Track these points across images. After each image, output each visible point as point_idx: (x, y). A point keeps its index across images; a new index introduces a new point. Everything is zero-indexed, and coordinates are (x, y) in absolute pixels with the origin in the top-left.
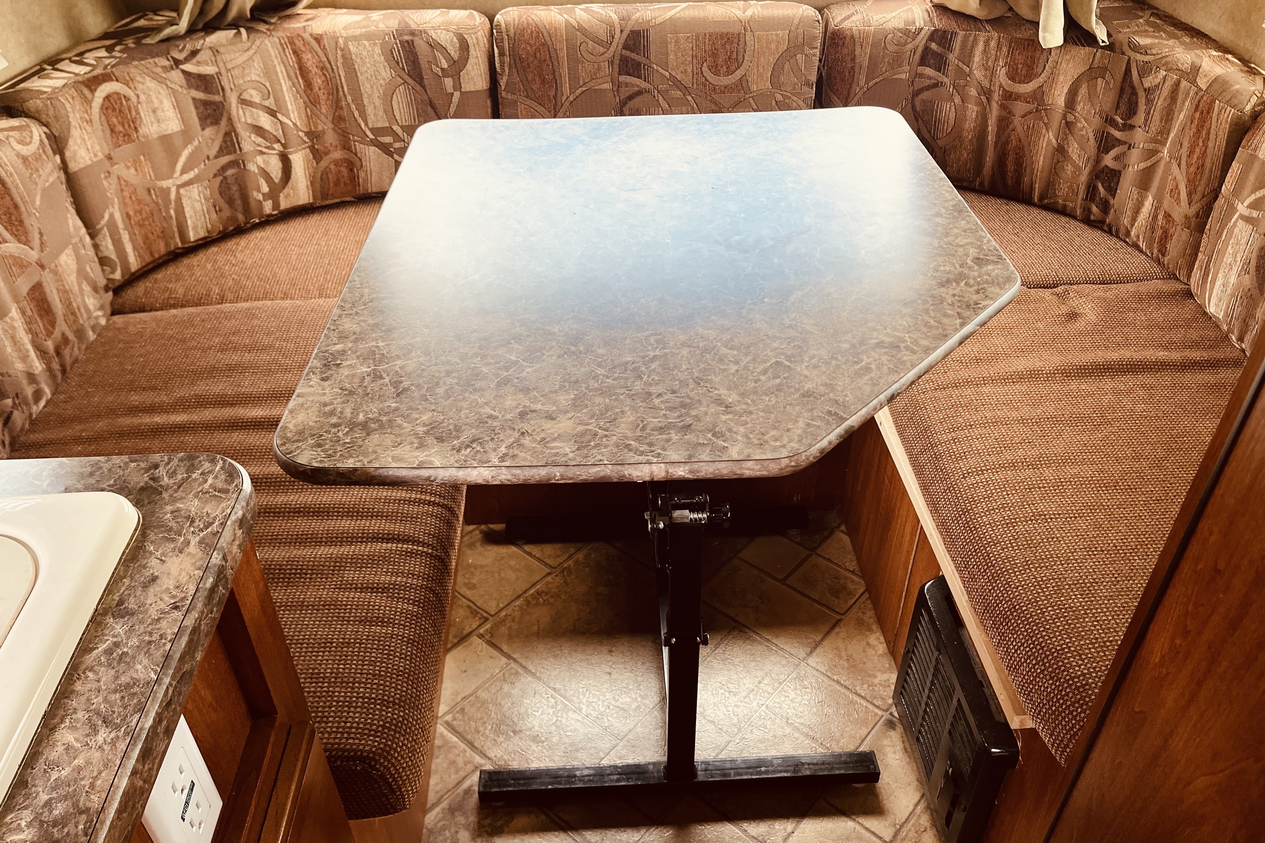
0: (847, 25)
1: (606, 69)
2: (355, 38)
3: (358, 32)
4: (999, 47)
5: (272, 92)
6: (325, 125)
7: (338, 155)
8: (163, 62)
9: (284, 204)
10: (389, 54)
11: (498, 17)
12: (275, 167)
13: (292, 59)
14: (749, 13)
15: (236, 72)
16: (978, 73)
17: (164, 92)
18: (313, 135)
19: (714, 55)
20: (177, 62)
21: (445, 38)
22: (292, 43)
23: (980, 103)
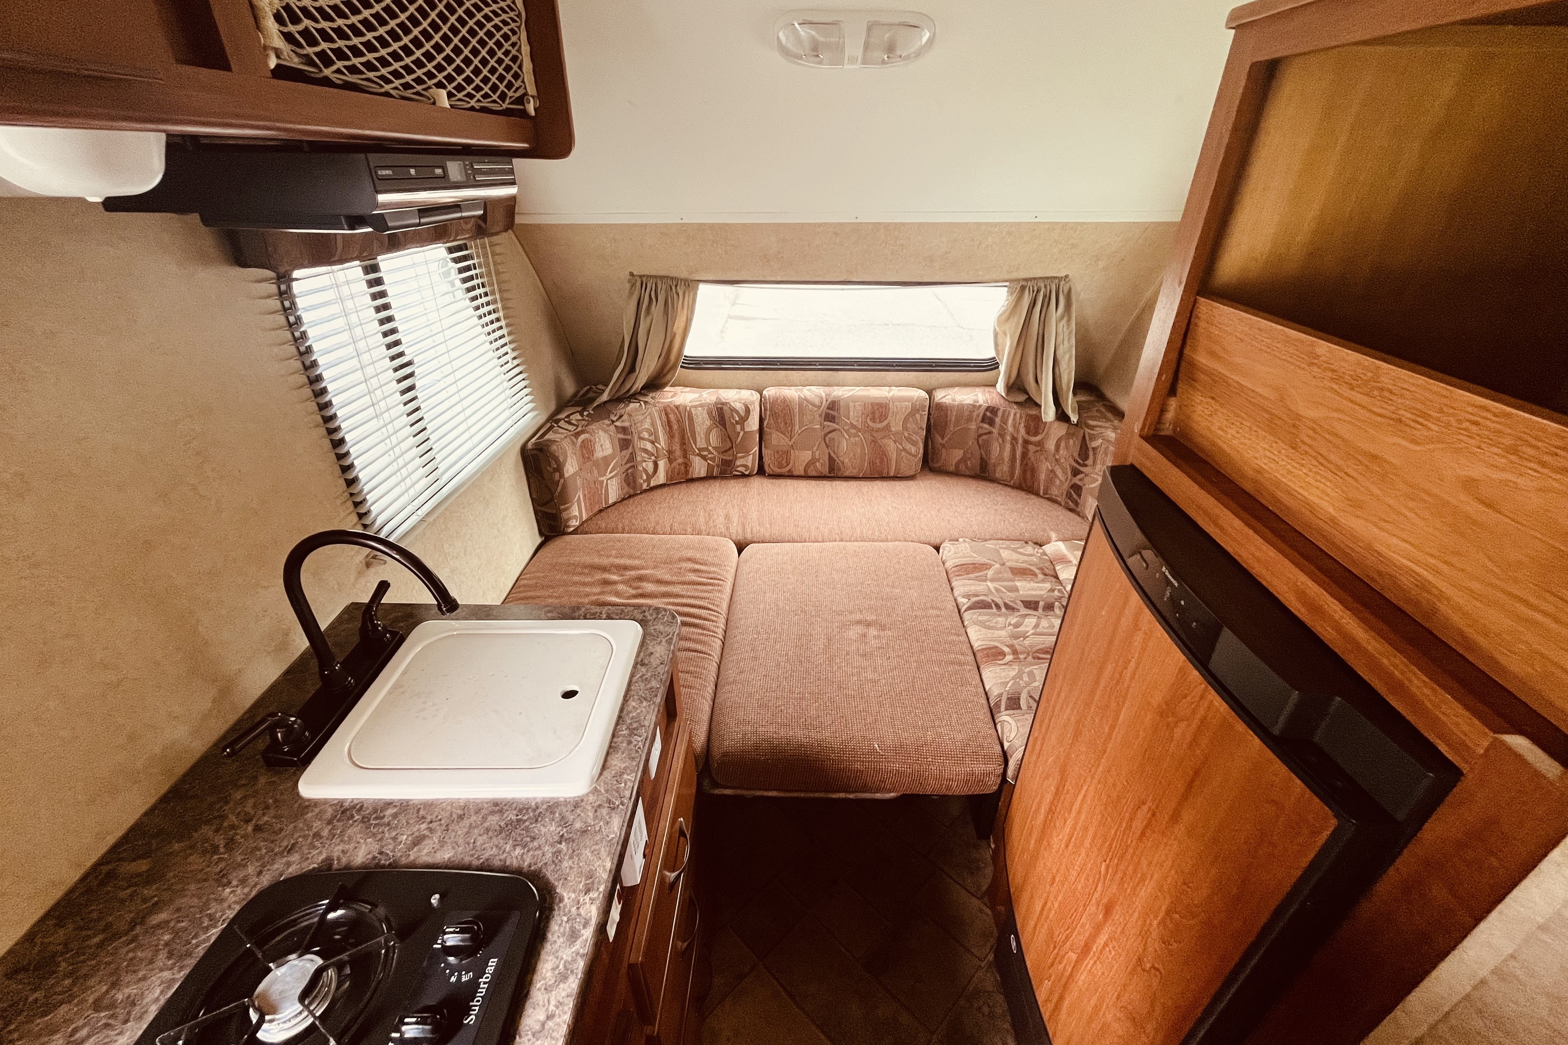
0: (943, 400)
1: (818, 418)
2: (695, 407)
3: (697, 403)
4: (1021, 417)
5: (655, 433)
6: (677, 447)
7: (680, 460)
8: (607, 422)
9: (652, 484)
10: (710, 413)
11: (764, 392)
12: (650, 467)
13: (664, 417)
14: (891, 394)
15: (639, 425)
16: (1010, 429)
17: (606, 436)
18: (670, 452)
19: (873, 413)
20: (613, 422)
21: (739, 406)
22: (665, 410)
23: (1012, 444)
